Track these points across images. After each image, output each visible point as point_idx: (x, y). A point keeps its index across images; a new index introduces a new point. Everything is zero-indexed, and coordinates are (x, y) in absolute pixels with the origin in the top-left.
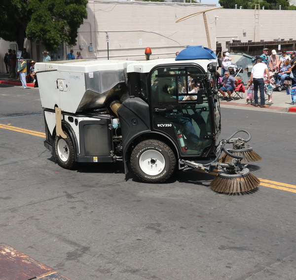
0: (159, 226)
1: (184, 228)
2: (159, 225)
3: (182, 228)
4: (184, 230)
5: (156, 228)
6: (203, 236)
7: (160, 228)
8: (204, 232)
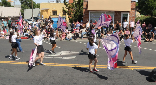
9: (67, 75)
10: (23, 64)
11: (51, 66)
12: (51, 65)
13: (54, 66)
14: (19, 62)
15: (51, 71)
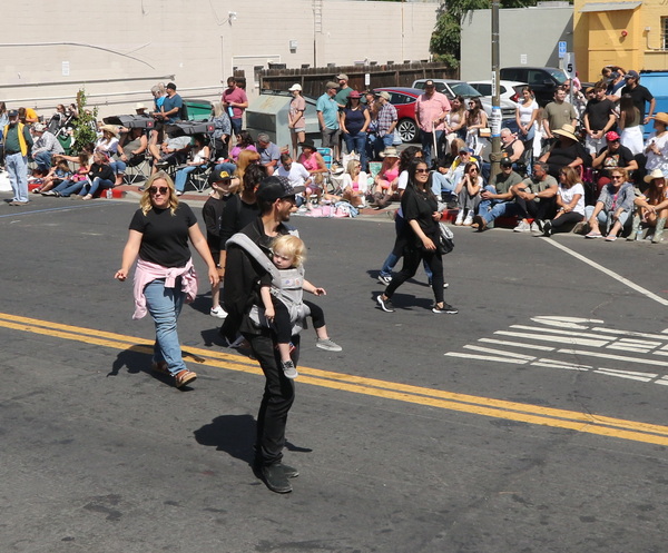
0: (115, 503)
1: (175, 504)
2: (115, 499)
3: (169, 503)
4: (174, 509)
5: (109, 508)
6: (219, 521)
7: (117, 507)
8: (221, 511)
9: (647, 514)
10: (369, 392)
11: (555, 431)
12: (552, 423)
13: (572, 432)
14: (350, 379)
15: (539, 462)
